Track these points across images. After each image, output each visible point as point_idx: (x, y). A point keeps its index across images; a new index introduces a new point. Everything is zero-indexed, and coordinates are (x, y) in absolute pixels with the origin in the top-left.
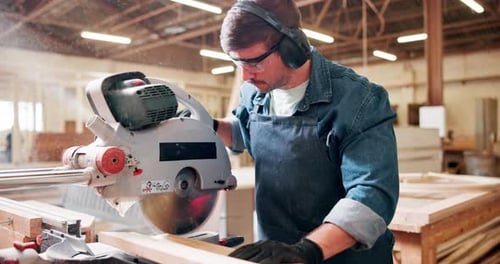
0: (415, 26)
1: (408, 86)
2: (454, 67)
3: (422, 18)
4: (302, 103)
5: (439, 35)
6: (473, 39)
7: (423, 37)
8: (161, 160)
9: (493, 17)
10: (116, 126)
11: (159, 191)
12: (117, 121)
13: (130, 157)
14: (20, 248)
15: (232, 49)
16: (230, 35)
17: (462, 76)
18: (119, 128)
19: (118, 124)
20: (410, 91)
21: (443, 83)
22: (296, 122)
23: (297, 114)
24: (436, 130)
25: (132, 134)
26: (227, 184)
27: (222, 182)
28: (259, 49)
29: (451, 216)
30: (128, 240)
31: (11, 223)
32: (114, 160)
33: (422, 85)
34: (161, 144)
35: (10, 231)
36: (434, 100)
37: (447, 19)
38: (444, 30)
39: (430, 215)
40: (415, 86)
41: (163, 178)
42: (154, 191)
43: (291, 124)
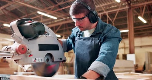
0: (125, 27)
1: (122, 48)
2: (138, 42)
3: (127, 24)
5: (133, 30)
6: (143, 32)
7: (127, 31)
8: (39, 50)
9: (150, 25)
10: (22, 38)
11: (39, 62)
12: (23, 36)
13: (28, 49)
15: (73, 15)
16: (73, 10)
17: (141, 45)
18: (23, 39)
19: (23, 37)
20: (123, 49)
21: (134, 47)
22: (91, 39)
23: (92, 36)
24: (133, 61)
25: (28, 41)
26: (63, 60)
27: (61, 59)
28: (82, 15)
32: (23, 49)
33: (127, 47)
34: (39, 45)
36: (131, 52)
37: (135, 25)
38: (134, 29)
40: (125, 48)
41: (40, 57)
42: (37, 61)
43: (89, 40)
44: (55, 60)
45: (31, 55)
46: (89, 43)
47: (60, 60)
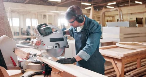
4: (83, 29)
8: (50, 42)
10: (40, 35)
11: (50, 48)
13: (43, 42)
14: (23, 59)
23: (81, 31)
25: (44, 37)
29: (132, 55)
30: (41, 58)
31: (24, 53)
34: (50, 39)
35: (24, 55)
39: (124, 55)
41: (51, 46)
42: (48, 48)
43: (80, 34)
44: (60, 47)
45: (44, 45)
46: (80, 36)
47: (64, 47)
